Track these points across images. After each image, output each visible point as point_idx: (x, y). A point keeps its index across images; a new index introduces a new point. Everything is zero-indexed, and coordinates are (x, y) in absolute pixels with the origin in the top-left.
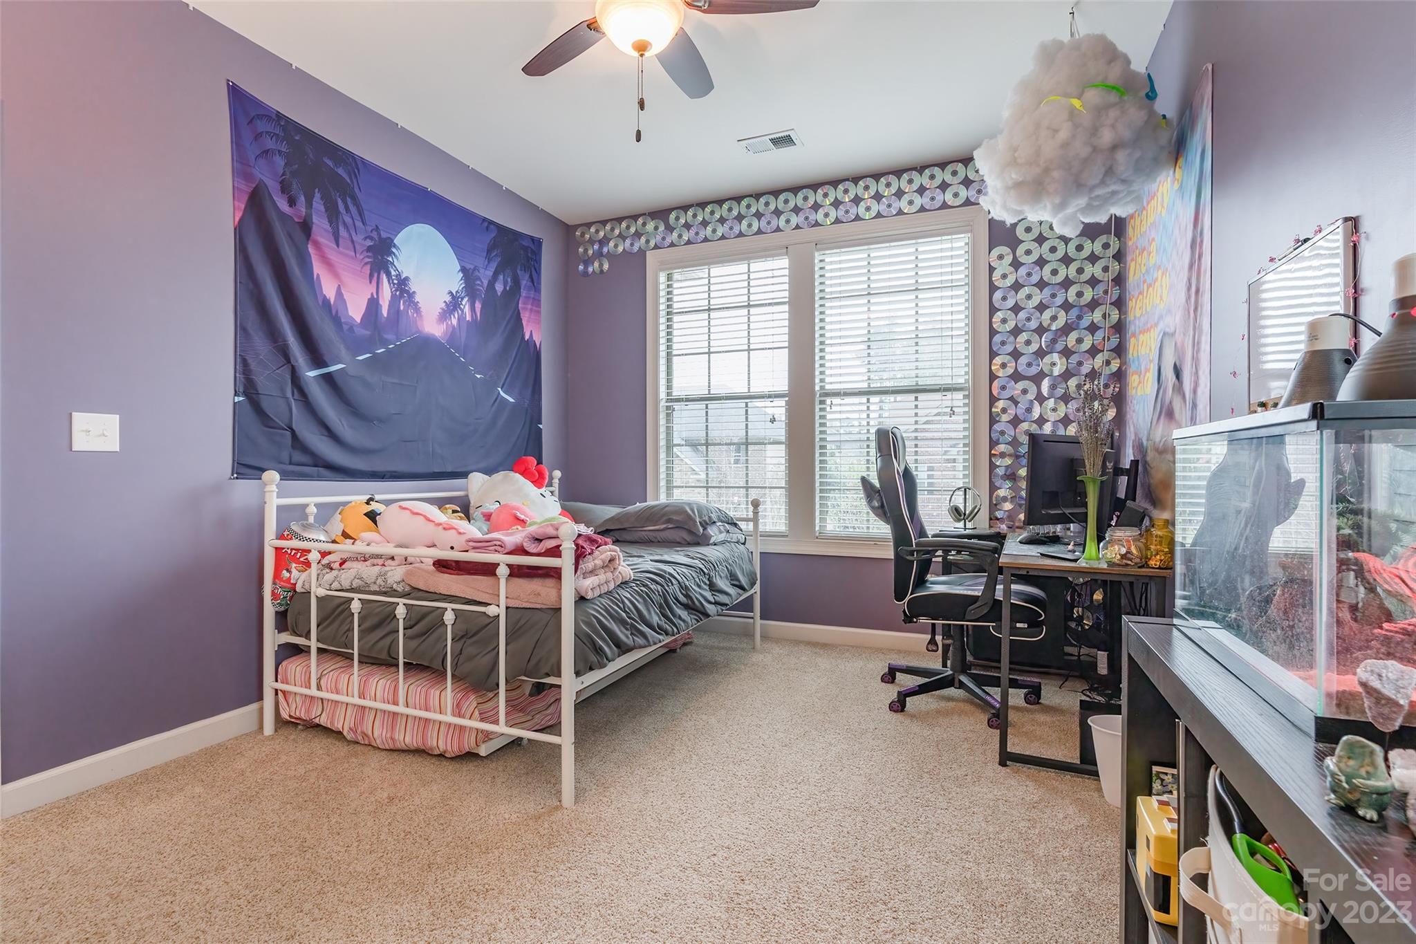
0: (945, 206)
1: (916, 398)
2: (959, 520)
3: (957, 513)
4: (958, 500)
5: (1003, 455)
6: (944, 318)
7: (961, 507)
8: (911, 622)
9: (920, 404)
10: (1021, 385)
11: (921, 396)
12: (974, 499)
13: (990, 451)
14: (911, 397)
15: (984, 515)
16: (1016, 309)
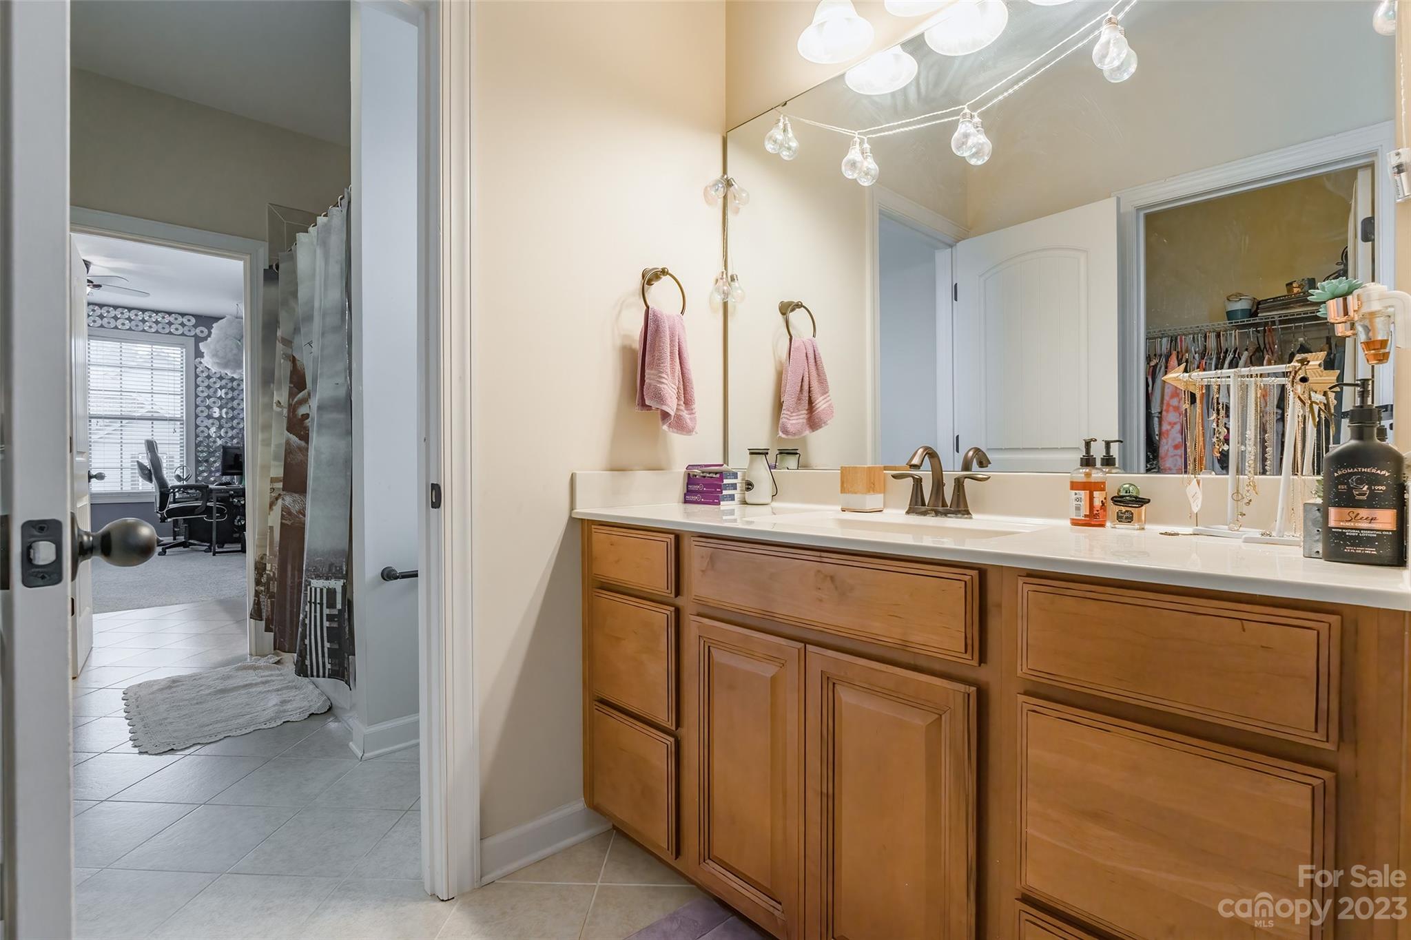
0: (170, 333)
1: (152, 423)
2: (180, 481)
3: (179, 478)
4: (178, 472)
5: (202, 452)
6: (170, 385)
7: (181, 475)
8: (164, 522)
9: (155, 426)
10: (211, 421)
11: (155, 422)
12: (187, 472)
13: (196, 448)
14: (151, 422)
15: (193, 478)
16: (209, 387)
